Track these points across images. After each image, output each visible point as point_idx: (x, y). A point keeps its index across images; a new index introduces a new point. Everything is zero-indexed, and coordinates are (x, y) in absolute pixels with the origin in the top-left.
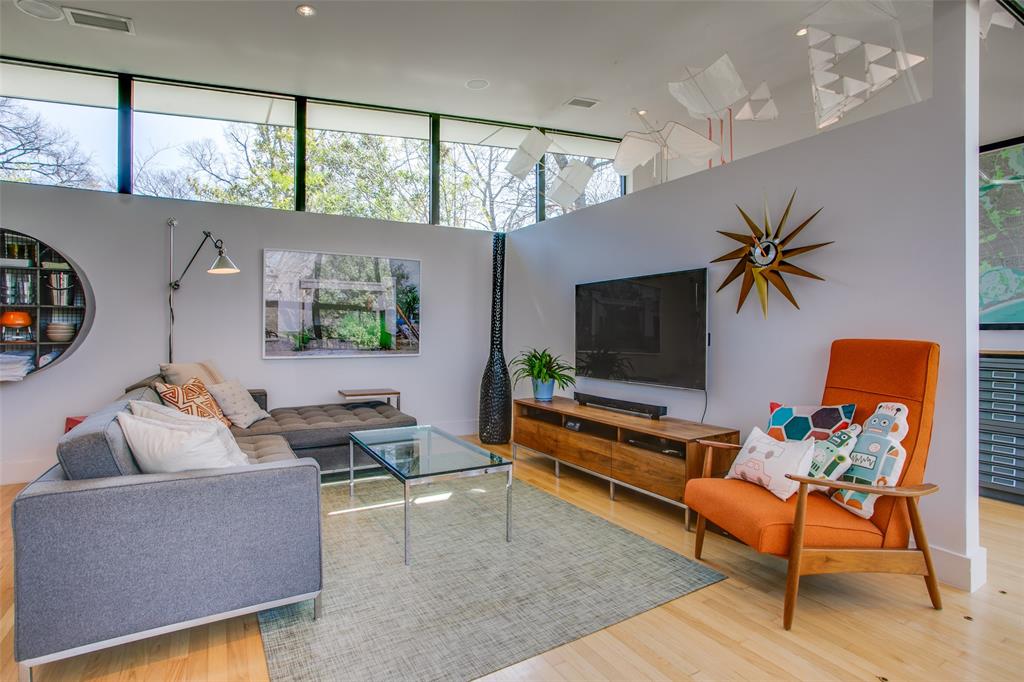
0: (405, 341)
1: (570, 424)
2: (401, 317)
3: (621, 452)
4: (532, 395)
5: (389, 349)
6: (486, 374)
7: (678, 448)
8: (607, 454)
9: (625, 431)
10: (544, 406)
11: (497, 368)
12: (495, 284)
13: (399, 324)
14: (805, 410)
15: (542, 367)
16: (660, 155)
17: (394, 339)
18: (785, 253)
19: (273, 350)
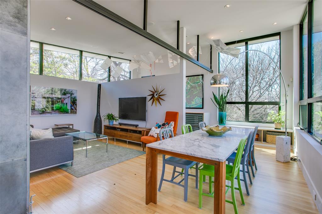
0: (73, 111)
1: (118, 130)
2: (72, 105)
3: (129, 134)
4: (108, 124)
5: (68, 113)
6: (95, 119)
7: (140, 132)
8: (126, 135)
9: (130, 130)
10: (112, 126)
11: (98, 117)
12: (98, 97)
13: (71, 106)
14: (161, 124)
15: (111, 117)
16: (139, 67)
17: (70, 110)
18: (160, 95)
19: (34, 114)
